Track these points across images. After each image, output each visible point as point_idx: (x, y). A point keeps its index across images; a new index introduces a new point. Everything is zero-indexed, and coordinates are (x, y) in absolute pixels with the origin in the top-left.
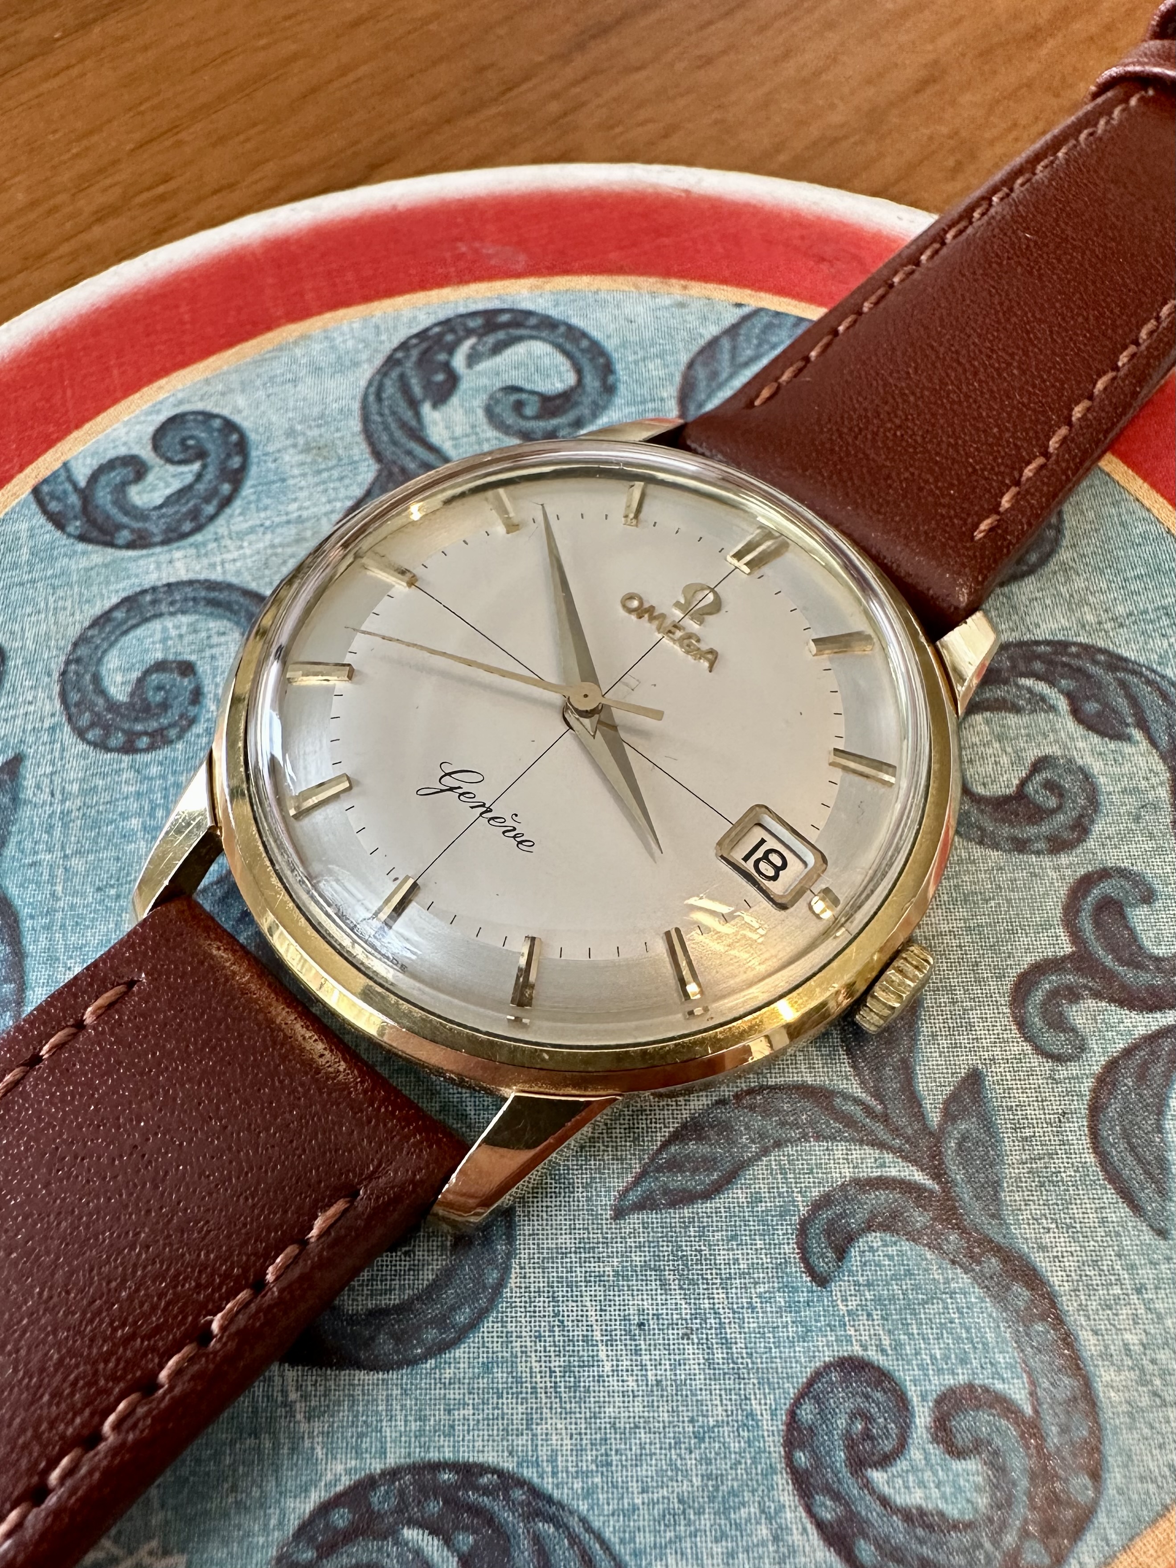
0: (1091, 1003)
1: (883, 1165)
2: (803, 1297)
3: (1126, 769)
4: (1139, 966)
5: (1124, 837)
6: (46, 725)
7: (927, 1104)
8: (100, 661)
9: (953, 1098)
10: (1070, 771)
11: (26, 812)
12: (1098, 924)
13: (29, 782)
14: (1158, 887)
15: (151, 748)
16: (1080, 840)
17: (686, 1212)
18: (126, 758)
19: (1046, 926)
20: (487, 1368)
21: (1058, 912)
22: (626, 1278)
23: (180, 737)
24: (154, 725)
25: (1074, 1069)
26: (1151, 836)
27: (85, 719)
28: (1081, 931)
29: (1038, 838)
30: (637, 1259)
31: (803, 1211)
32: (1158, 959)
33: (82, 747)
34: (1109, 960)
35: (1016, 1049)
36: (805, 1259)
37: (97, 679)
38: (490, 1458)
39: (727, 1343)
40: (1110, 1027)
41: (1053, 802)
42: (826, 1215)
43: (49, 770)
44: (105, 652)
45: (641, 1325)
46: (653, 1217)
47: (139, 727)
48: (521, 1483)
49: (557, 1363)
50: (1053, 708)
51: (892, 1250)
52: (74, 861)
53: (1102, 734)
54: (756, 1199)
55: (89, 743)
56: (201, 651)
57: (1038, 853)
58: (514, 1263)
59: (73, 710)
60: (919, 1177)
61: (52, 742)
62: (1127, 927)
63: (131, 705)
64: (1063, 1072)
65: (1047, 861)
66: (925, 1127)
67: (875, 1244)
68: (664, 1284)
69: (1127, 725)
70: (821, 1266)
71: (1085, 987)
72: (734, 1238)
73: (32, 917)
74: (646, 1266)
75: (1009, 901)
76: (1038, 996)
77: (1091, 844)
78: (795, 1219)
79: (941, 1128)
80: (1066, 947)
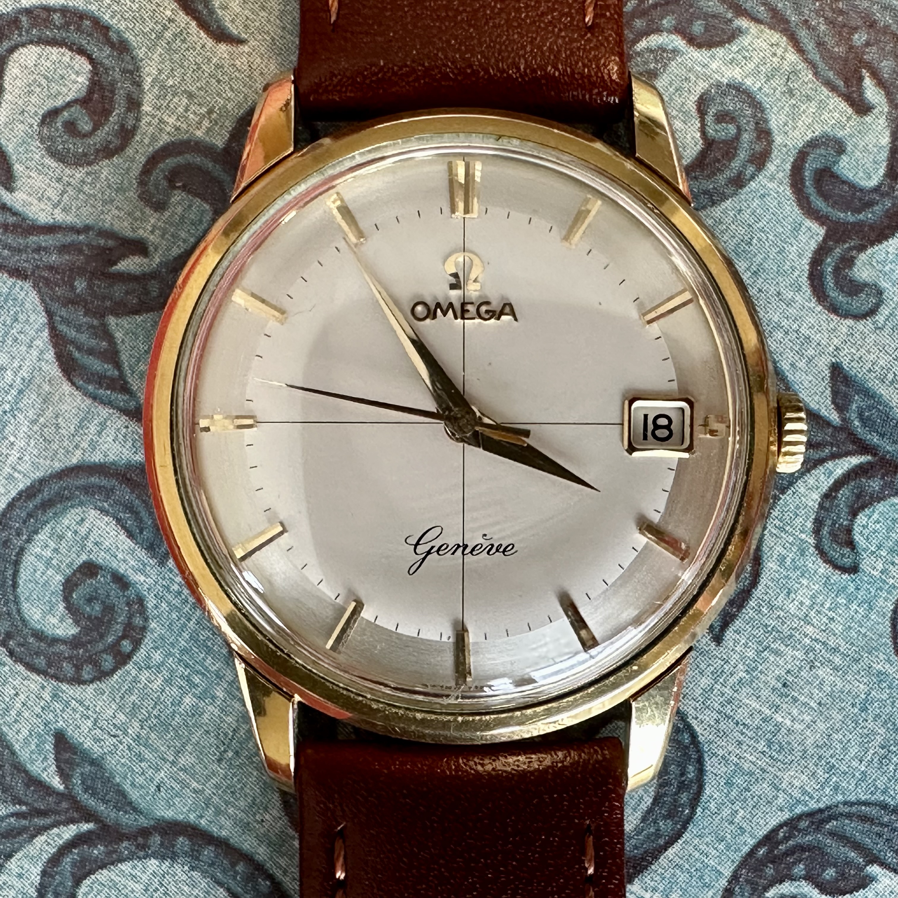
0: (863, 257)
1: (831, 473)
2: (851, 588)
3: (756, 60)
4: (870, 204)
5: (794, 116)
6: (48, 698)
7: (824, 412)
8: (23, 621)
9: (835, 393)
10: (724, 94)
11: (111, 762)
12: (825, 196)
13: (88, 744)
14: (840, 134)
15: (137, 644)
16: (770, 143)
17: (752, 603)
18: (129, 667)
19: (797, 228)
20: (729, 784)
21: (797, 210)
22: (755, 669)
23: (146, 619)
24: (118, 628)
26: (809, 98)
27: (68, 668)
28: (820, 211)
29: (744, 166)
30: (751, 654)
31: (812, 541)
32: (876, 189)
33: (90, 689)
34: (850, 217)
35: (844, 330)
36: (836, 567)
37: (39, 635)
38: (773, 823)
39: (835, 650)
40: (884, 263)
41: (732, 129)
42: (825, 531)
43: (89, 723)
44: (19, 611)
45: (785, 685)
46: (738, 623)
47: (110, 639)
48: (800, 817)
49: (761, 746)
50: (675, 51)
51: (876, 516)
52: (182, 761)
53: (721, 44)
54: (782, 560)
55: (92, 681)
56: (83, 547)
57: (752, 177)
58: (690, 720)
59: (52, 671)
60: (855, 461)
61: (67, 704)
62: (844, 182)
63: (85, 630)
64: (880, 318)
65: (761, 178)
66: (835, 428)
67: (864, 522)
68: (777, 653)
69: (731, 21)
70: (847, 561)
71: (851, 249)
72: (789, 593)
73: (201, 817)
74: (759, 653)
75: (762, 230)
76: (830, 281)
77: (778, 139)
78: (812, 550)
79: (844, 420)
80: (821, 231)
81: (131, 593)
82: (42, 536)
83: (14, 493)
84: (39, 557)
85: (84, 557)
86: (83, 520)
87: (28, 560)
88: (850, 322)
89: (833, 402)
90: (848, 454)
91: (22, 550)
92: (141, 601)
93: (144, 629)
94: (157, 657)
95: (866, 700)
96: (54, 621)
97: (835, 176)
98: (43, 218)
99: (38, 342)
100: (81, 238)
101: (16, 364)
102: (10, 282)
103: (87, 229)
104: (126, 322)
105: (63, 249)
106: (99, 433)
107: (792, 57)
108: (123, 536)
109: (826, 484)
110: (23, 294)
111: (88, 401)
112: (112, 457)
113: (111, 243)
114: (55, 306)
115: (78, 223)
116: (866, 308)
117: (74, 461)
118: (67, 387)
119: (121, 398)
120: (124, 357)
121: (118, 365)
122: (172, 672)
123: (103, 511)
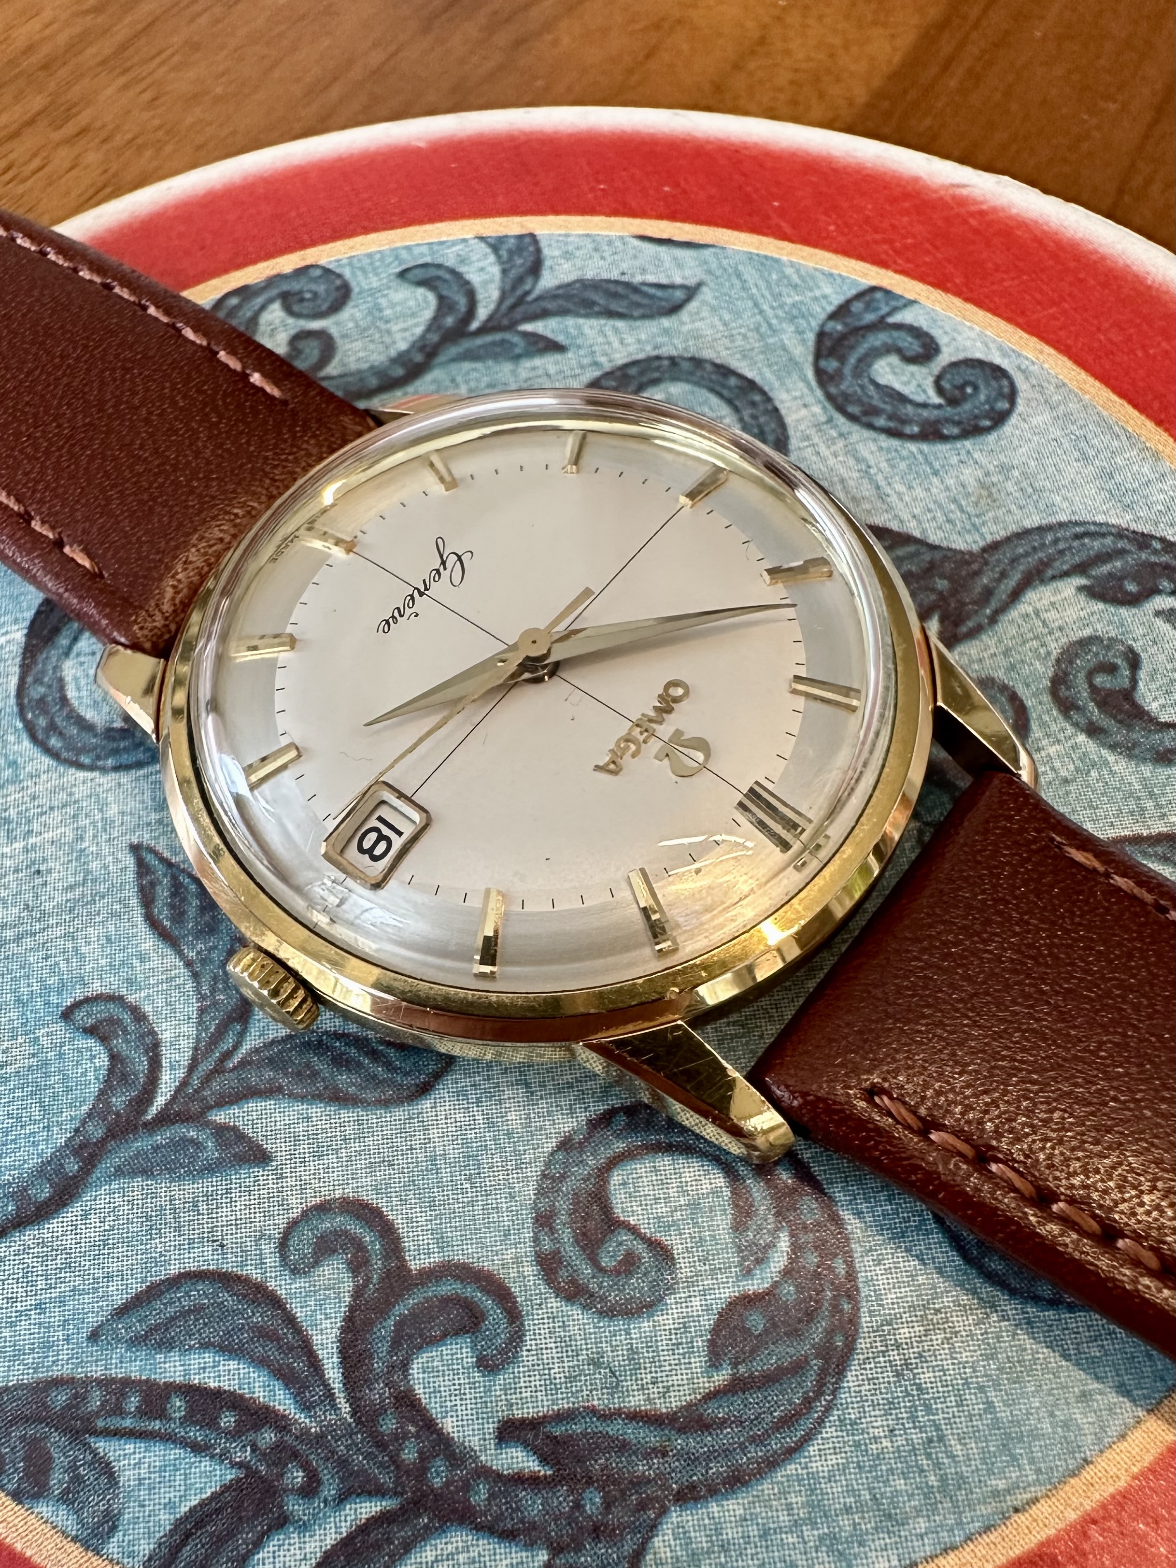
0: (348, 1285)
1: (172, 1068)
2: (54, 999)
5: (566, 1344)
7: (235, 1110)
16: (559, 1292)
17: (134, 901)
19: (442, 1242)
21: (459, 1258)
25: (272, 1260)
26: (571, 1379)
29: (556, 1241)
30: (94, 865)
31: (131, 999)
32: (405, 1366)
34: (401, 1309)
35: (293, 1201)
36: (87, 1000)
40: (320, 1304)
41: (607, 1262)
42: (126, 1017)
46: (131, 875)
50: (748, 1273)
51: (91, 1076)
54: (143, 958)
57: (536, 1240)
58: (96, 774)
62: (444, 1336)
64: (269, 1249)
65: (526, 1250)
66: (211, 1108)
67: (97, 1060)
70: (79, 1015)
71: (368, 1280)
72: (109, 940)
74: (88, 872)
75: (472, 1203)
76: (356, 1228)
77: (554, 1304)
78: (124, 992)
79: (208, 1124)
80: (416, 1263)
88: (295, 1213)
89: (235, 1129)
97: (459, 1331)
98: (1031, 595)
99: (913, 524)
100: (988, 611)
107: (635, 1401)
109: (167, 1056)
110: (970, 540)
114: (936, 554)
116: (293, 1242)
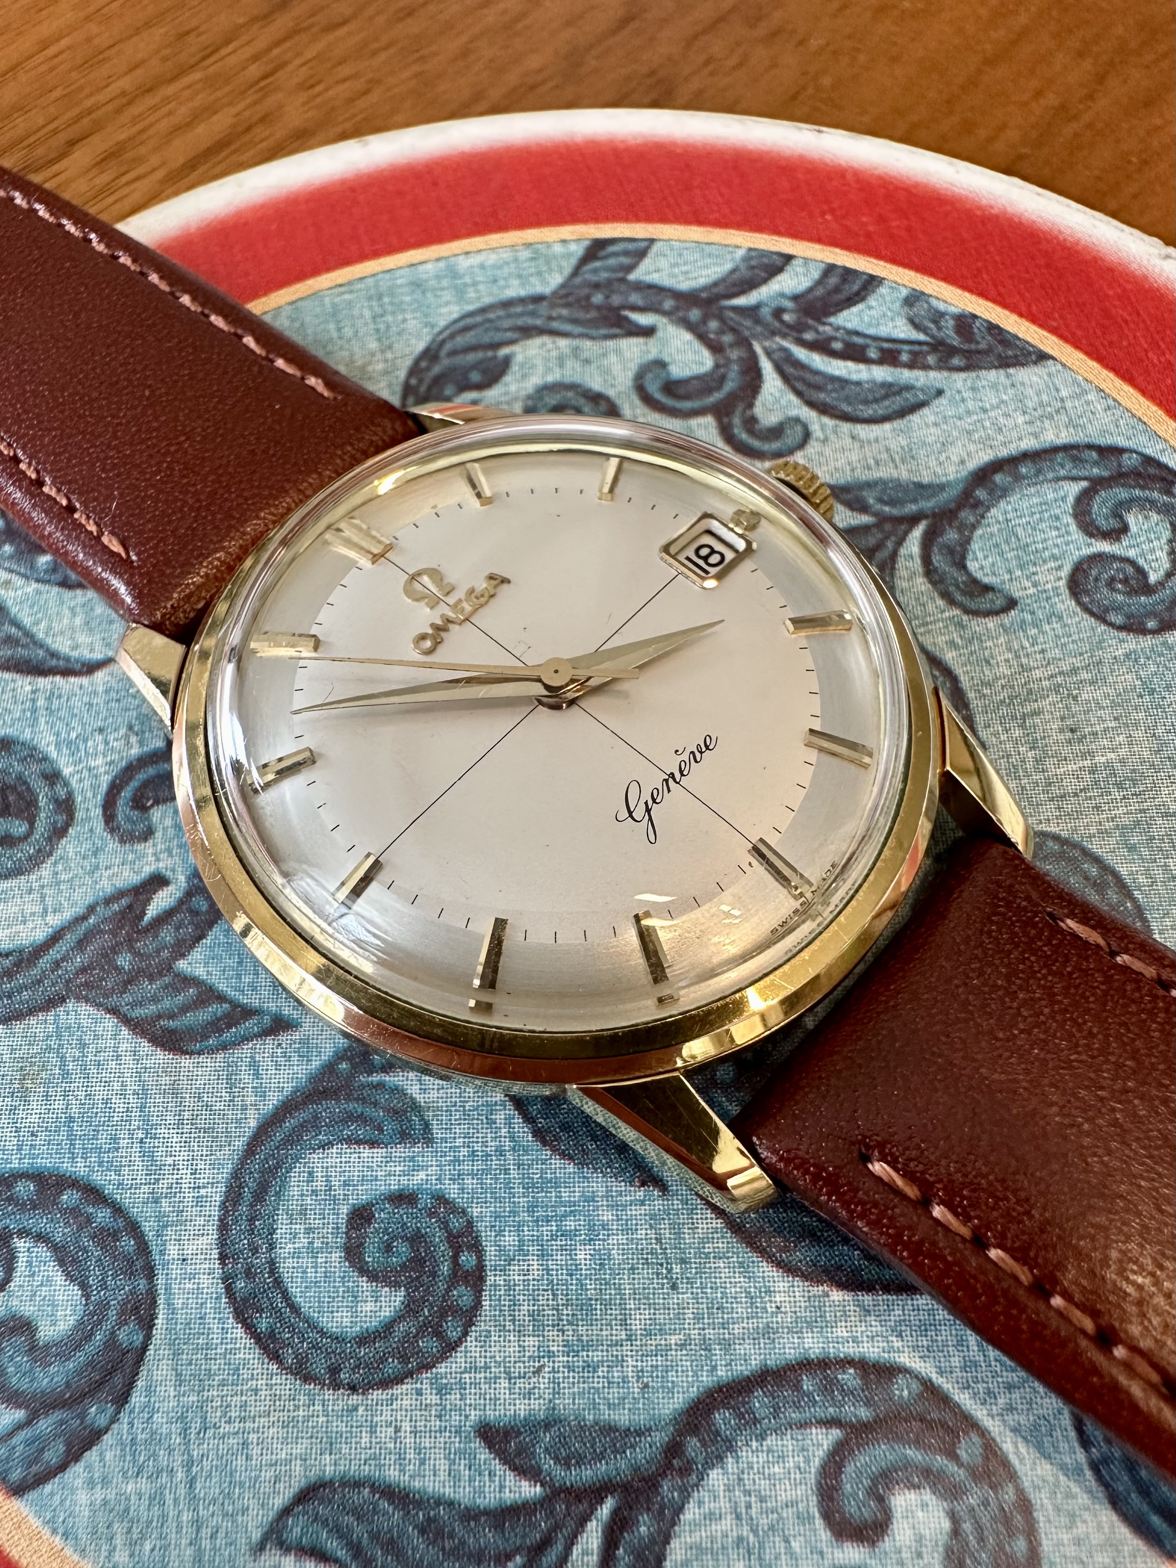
0: (758, 410)
1: (911, 556)
3: (540, 363)
4: (723, 378)
5: (605, 372)
6: (435, 1399)
8: (336, 1338)
9: (850, 506)
10: (540, 398)
11: (565, 1404)
12: (687, 398)
13: (521, 1408)
14: (651, 357)
15: (477, 1247)
18: (490, 1279)
20: (1131, 848)
21: (675, 420)
22: (1035, 741)
23: (464, 1212)
24: (443, 1249)
25: (814, 427)
27: (428, 1344)
28: (693, 409)
31: (957, 612)
33: (471, 1343)
34: (719, 395)
36: (997, 613)
37: (366, 1338)
42: (959, 597)
43: (504, 1383)
44: (323, 1333)
45: (1072, 731)
49: (1116, 793)
51: (980, 555)
52: (637, 1326)
53: (502, 374)
54: (952, 644)
55: (465, 1334)
56: (335, 1200)
59: (413, 1364)
60: (917, 533)
61: (461, 1385)
62: (690, 380)
63: (412, 1285)
64: (818, 434)
66: (874, 525)
67: (977, 566)
69: (494, 356)
71: (744, 411)
73: (713, 1369)
81: (425, 1200)
82: (282, 1229)
83: (216, 1213)
84: (296, 1254)
85: (345, 1210)
86: (310, 1174)
87: (287, 1267)
88: (800, 453)
89: (854, 511)
90: (906, 533)
91: (272, 1263)
92: (441, 1199)
93: (470, 1223)
94: (509, 1239)
95: (1145, 683)
96: (369, 1307)
97: (678, 382)
98: (40, 935)
99: (123, 1047)
101: (116, 1086)
102: (50, 1017)
103: (91, 909)
104: (197, 954)
105: (81, 945)
106: (257, 1075)
107: (563, 343)
108: (366, 1152)
109: (916, 566)
110: (72, 1016)
111: (220, 1056)
112: (288, 1088)
113: (124, 902)
114: (113, 1001)
115: (79, 910)
116: (799, 437)
117: (253, 1123)
118: (186, 1062)
119: (250, 1025)
120: (222, 987)
121: (221, 998)
122: (538, 1240)
123: (323, 1146)
